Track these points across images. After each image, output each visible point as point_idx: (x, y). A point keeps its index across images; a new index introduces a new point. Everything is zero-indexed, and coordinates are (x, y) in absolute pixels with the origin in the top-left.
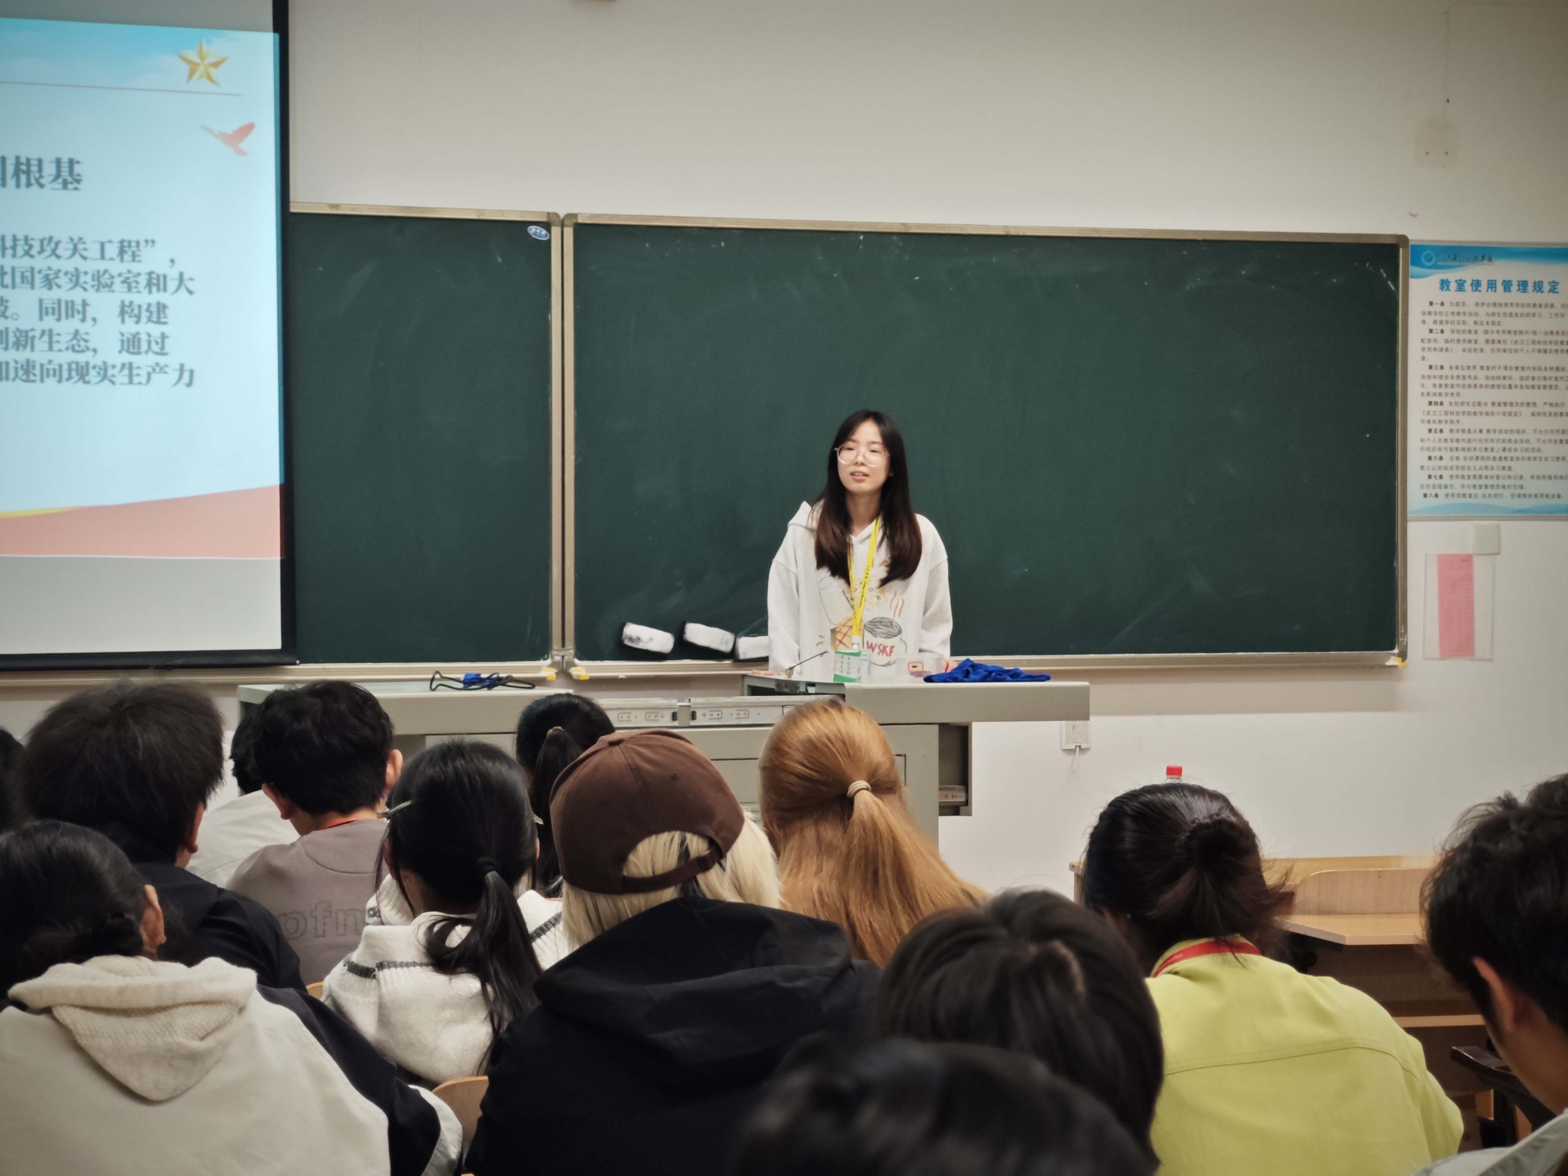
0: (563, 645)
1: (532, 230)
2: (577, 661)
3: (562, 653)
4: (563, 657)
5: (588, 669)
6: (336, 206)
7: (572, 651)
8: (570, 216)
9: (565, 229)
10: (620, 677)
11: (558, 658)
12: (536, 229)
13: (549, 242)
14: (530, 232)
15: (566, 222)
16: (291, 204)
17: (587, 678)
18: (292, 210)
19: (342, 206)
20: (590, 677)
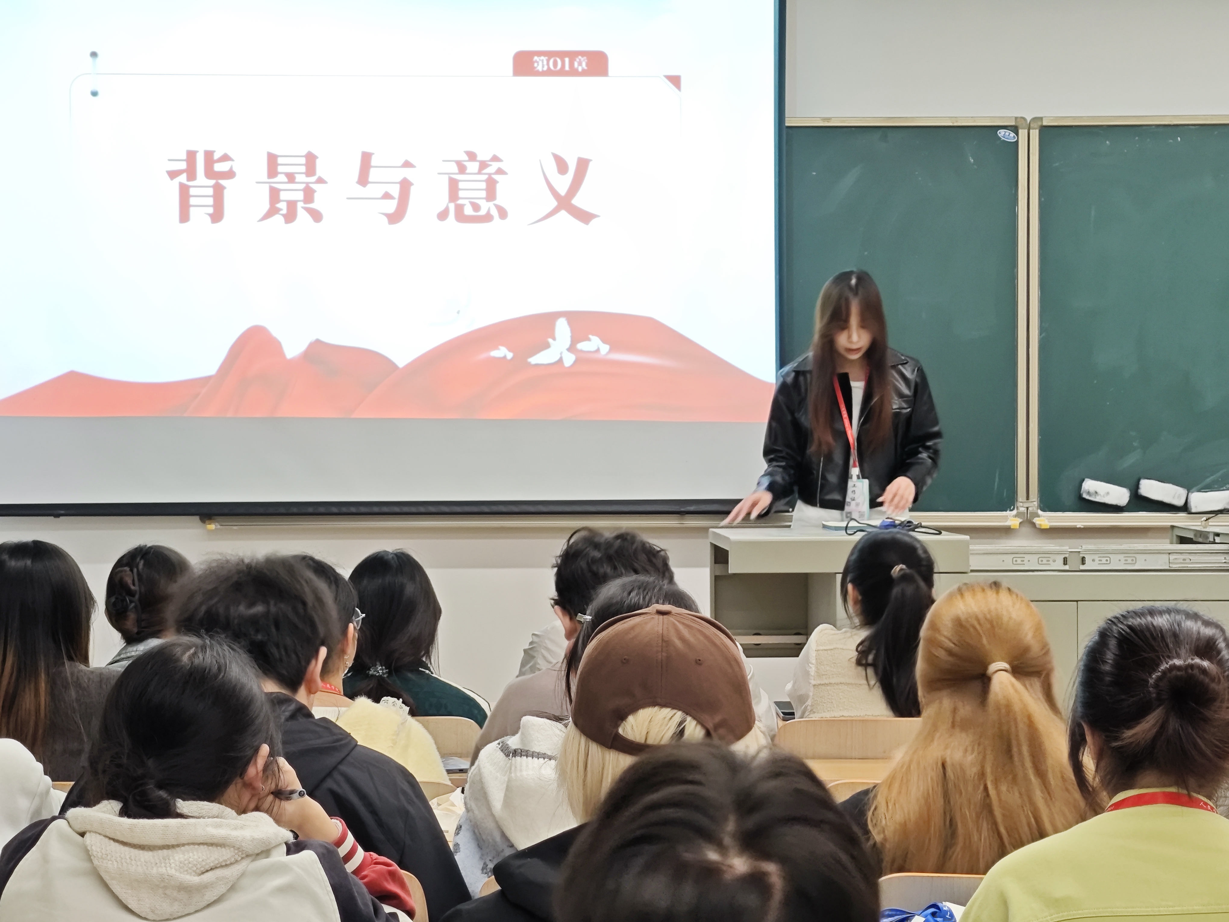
0: (1028, 498)
1: (1001, 133)
2: (1040, 512)
3: (1026, 505)
4: (1027, 508)
5: (1049, 519)
6: (828, 119)
7: (1036, 503)
8: (1035, 119)
9: (1031, 131)
10: (1078, 527)
11: (1022, 509)
12: (1005, 132)
13: (1017, 142)
14: (999, 135)
15: (1032, 125)
16: (786, 119)
17: (1048, 527)
18: (787, 124)
19: (832, 119)
20: (1050, 526)
